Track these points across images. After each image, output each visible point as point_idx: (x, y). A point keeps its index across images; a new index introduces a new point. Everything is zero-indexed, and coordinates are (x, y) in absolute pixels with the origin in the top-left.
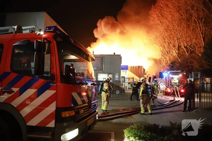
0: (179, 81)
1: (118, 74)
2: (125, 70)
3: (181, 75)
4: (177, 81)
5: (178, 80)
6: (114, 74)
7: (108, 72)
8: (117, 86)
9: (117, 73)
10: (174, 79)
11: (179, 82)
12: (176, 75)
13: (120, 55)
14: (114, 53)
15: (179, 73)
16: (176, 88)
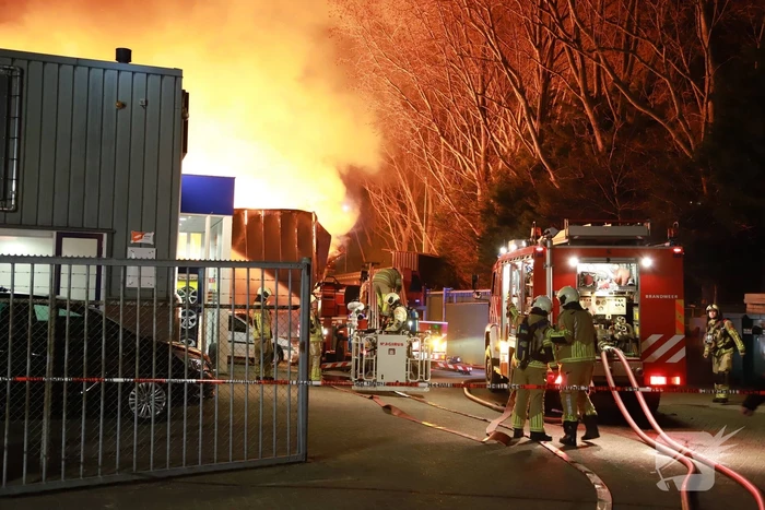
0: (630, 306)
1: (149, 238)
2: (208, 218)
3: (647, 262)
4: (613, 307)
5: (624, 301)
6: (112, 234)
7: (59, 220)
8: (147, 342)
9: (142, 231)
10: (598, 293)
11: (629, 317)
12: (608, 257)
13: (177, 75)
14: (124, 55)
15: (631, 241)
16: (610, 355)
